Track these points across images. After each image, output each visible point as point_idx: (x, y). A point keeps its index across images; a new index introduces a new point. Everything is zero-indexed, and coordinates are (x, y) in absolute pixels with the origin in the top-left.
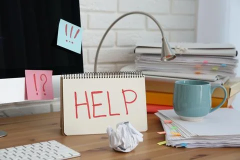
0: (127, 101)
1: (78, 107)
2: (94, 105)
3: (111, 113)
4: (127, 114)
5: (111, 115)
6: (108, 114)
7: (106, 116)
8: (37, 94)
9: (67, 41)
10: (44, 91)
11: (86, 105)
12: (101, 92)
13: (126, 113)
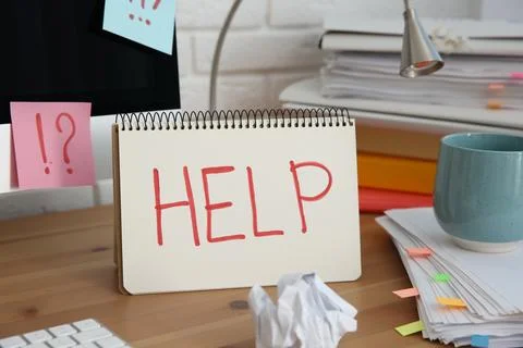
0: (302, 194)
1: (163, 211)
2: (209, 208)
3: (259, 230)
4: (304, 230)
5: (257, 234)
6: (249, 233)
7: (242, 237)
8: (47, 171)
9: (132, 17)
10: (67, 160)
11: (188, 207)
12: (231, 169)
13: (301, 227)
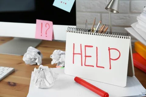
1: (75, 55)
2: (86, 56)
3: (98, 66)
4: (110, 68)
5: (97, 66)
6: (95, 65)
7: (93, 66)
8: (41, 35)
10: (46, 34)
11: (81, 55)
12: (92, 47)
